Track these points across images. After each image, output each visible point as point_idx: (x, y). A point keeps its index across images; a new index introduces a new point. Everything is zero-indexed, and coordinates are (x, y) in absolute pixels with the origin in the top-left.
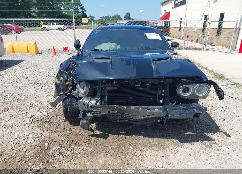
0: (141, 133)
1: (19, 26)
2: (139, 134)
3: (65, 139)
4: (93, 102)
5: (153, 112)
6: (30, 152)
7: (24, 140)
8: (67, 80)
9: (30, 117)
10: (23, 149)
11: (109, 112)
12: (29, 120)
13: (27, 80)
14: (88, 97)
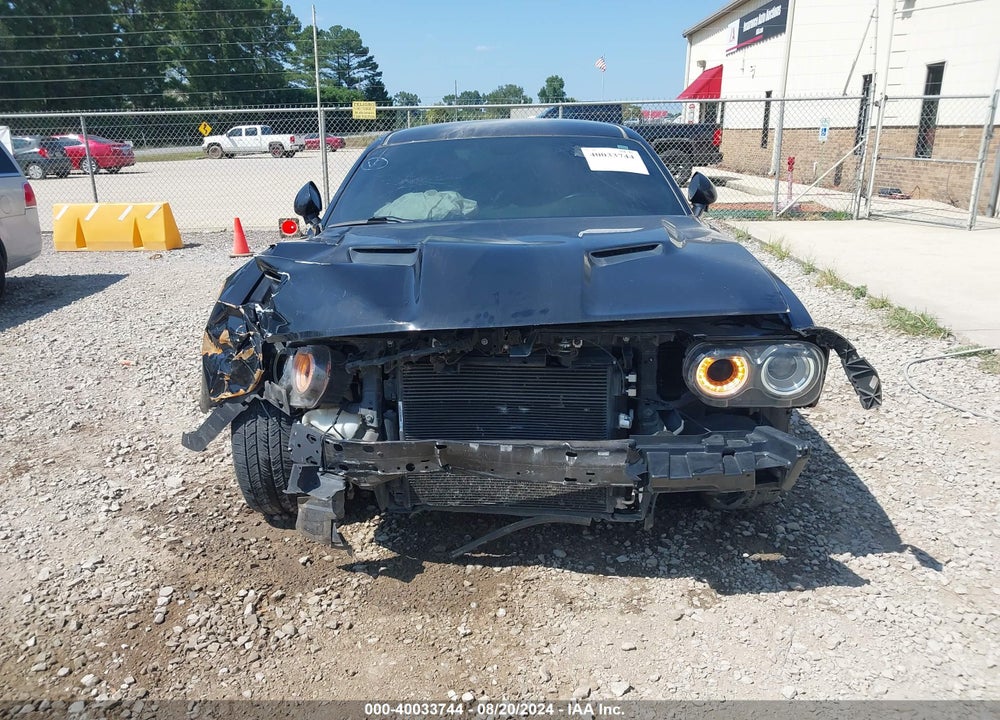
0: (552, 555)
1: (112, 143)
2: (546, 558)
3: (239, 583)
4: (348, 428)
5: (590, 466)
6: (94, 632)
7: (73, 586)
8: (245, 344)
9: (111, 495)
10: (66, 622)
11: (410, 467)
12: (105, 507)
13: (120, 350)
14: (331, 410)
